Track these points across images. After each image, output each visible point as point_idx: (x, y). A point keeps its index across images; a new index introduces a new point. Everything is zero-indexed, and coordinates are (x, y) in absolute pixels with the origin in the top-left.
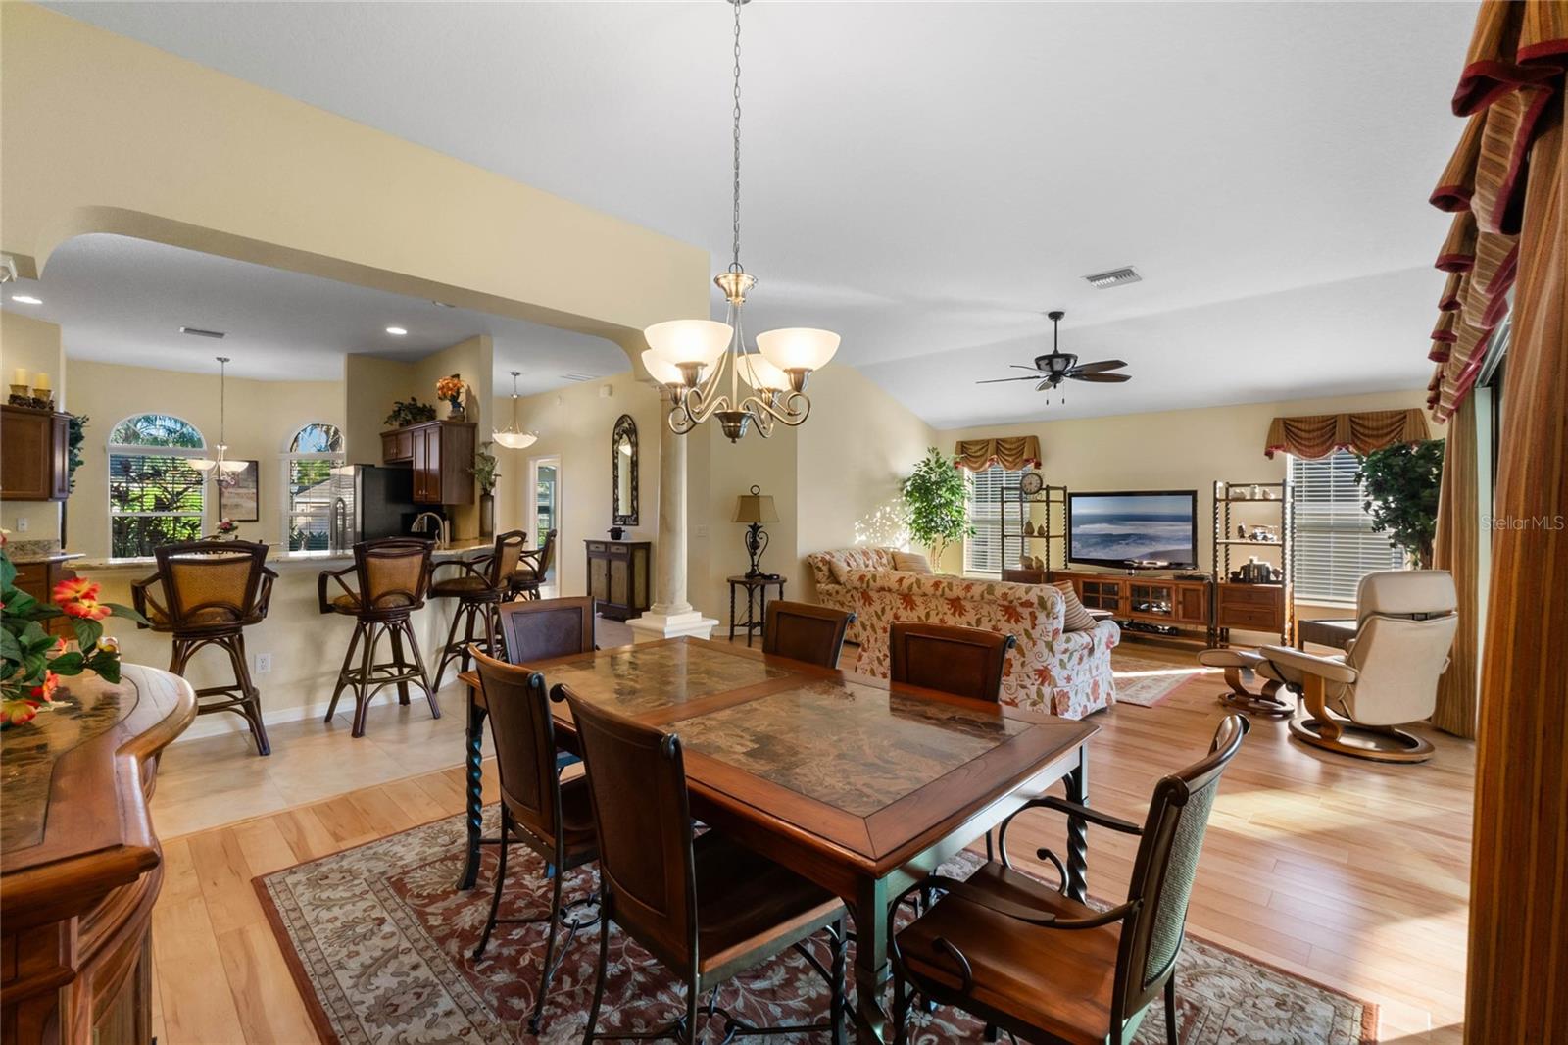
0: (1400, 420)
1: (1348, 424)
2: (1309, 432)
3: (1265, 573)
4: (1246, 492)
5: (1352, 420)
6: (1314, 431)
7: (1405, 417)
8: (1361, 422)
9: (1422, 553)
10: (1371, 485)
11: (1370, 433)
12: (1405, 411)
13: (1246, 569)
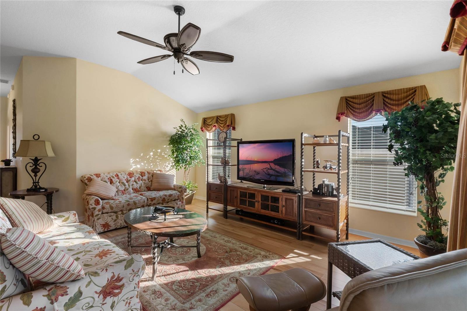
0: (412, 94)
1: (381, 98)
2: (360, 104)
3: (330, 190)
4: (321, 140)
5: (383, 95)
6: (362, 103)
7: (415, 91)
8: (389, 96)
9: (427, 181)
10: (394, 133)
11: (394, 102)
12: (415, 88)
13: (321, 186)
